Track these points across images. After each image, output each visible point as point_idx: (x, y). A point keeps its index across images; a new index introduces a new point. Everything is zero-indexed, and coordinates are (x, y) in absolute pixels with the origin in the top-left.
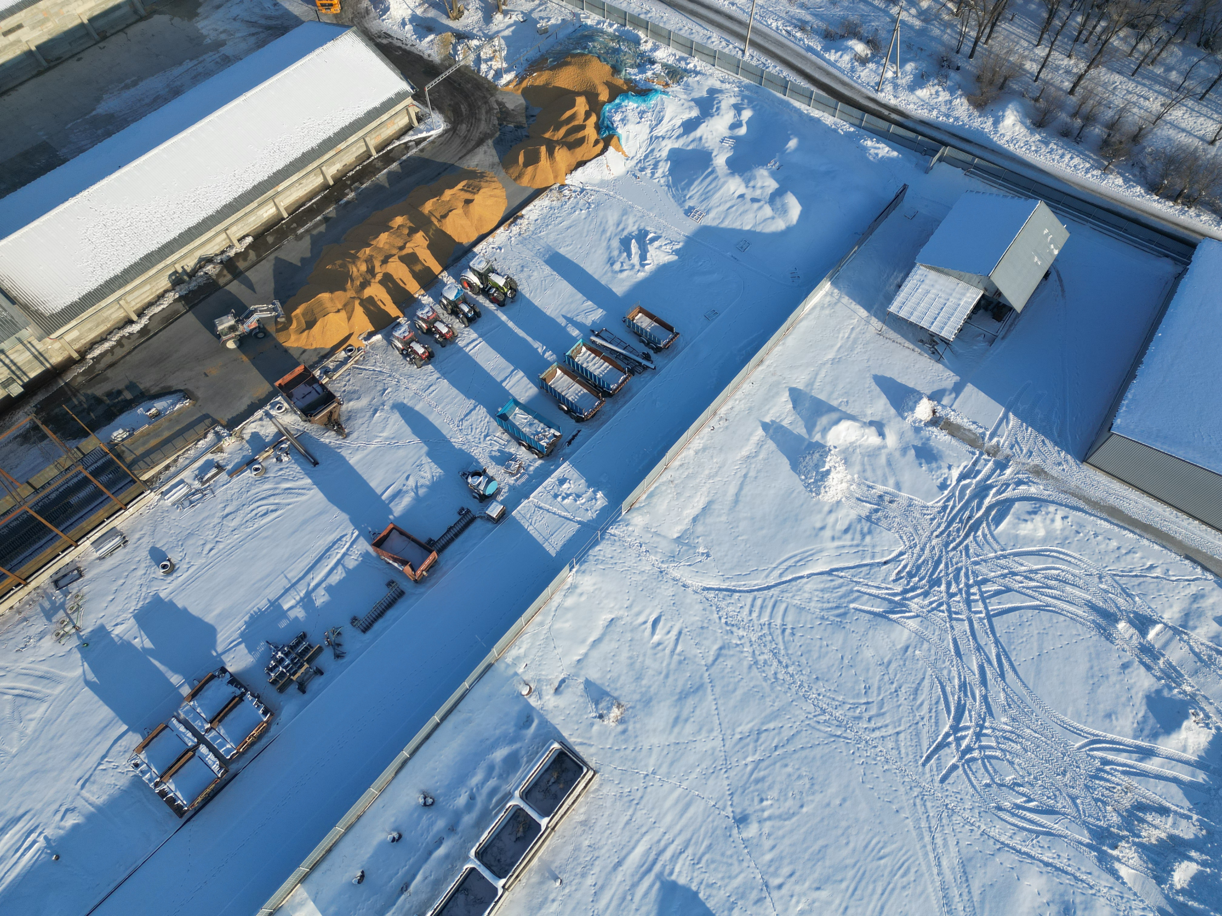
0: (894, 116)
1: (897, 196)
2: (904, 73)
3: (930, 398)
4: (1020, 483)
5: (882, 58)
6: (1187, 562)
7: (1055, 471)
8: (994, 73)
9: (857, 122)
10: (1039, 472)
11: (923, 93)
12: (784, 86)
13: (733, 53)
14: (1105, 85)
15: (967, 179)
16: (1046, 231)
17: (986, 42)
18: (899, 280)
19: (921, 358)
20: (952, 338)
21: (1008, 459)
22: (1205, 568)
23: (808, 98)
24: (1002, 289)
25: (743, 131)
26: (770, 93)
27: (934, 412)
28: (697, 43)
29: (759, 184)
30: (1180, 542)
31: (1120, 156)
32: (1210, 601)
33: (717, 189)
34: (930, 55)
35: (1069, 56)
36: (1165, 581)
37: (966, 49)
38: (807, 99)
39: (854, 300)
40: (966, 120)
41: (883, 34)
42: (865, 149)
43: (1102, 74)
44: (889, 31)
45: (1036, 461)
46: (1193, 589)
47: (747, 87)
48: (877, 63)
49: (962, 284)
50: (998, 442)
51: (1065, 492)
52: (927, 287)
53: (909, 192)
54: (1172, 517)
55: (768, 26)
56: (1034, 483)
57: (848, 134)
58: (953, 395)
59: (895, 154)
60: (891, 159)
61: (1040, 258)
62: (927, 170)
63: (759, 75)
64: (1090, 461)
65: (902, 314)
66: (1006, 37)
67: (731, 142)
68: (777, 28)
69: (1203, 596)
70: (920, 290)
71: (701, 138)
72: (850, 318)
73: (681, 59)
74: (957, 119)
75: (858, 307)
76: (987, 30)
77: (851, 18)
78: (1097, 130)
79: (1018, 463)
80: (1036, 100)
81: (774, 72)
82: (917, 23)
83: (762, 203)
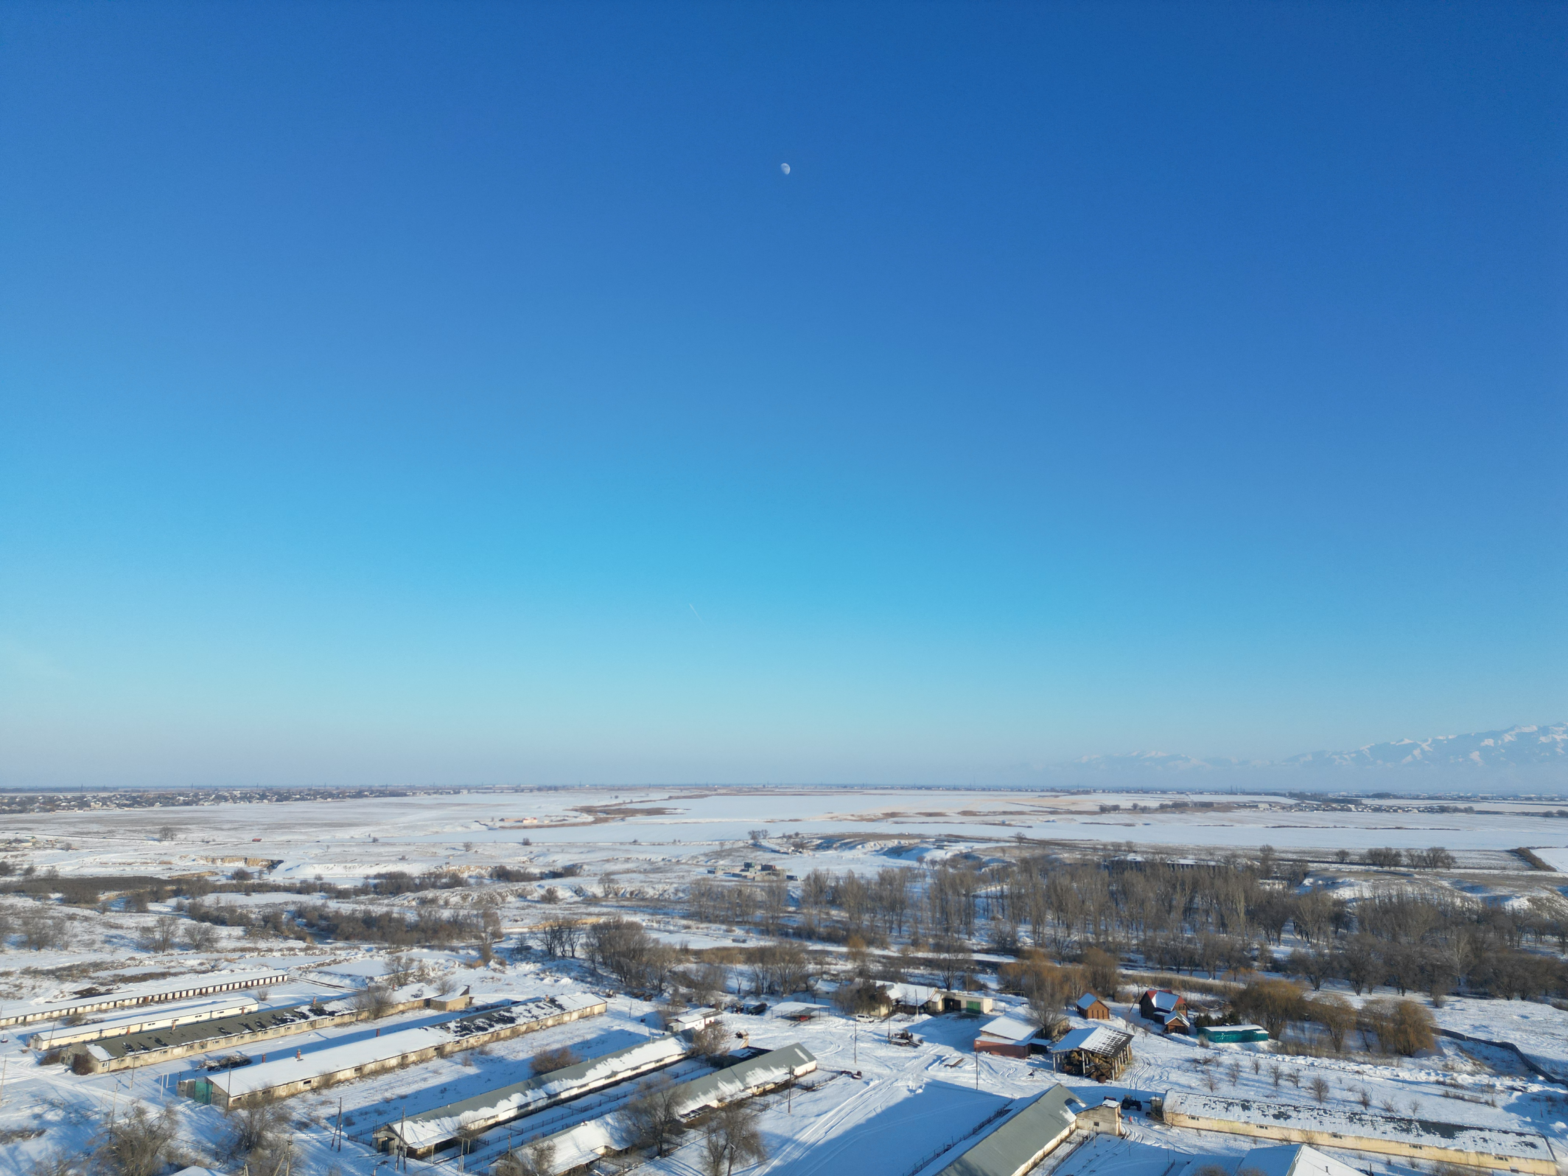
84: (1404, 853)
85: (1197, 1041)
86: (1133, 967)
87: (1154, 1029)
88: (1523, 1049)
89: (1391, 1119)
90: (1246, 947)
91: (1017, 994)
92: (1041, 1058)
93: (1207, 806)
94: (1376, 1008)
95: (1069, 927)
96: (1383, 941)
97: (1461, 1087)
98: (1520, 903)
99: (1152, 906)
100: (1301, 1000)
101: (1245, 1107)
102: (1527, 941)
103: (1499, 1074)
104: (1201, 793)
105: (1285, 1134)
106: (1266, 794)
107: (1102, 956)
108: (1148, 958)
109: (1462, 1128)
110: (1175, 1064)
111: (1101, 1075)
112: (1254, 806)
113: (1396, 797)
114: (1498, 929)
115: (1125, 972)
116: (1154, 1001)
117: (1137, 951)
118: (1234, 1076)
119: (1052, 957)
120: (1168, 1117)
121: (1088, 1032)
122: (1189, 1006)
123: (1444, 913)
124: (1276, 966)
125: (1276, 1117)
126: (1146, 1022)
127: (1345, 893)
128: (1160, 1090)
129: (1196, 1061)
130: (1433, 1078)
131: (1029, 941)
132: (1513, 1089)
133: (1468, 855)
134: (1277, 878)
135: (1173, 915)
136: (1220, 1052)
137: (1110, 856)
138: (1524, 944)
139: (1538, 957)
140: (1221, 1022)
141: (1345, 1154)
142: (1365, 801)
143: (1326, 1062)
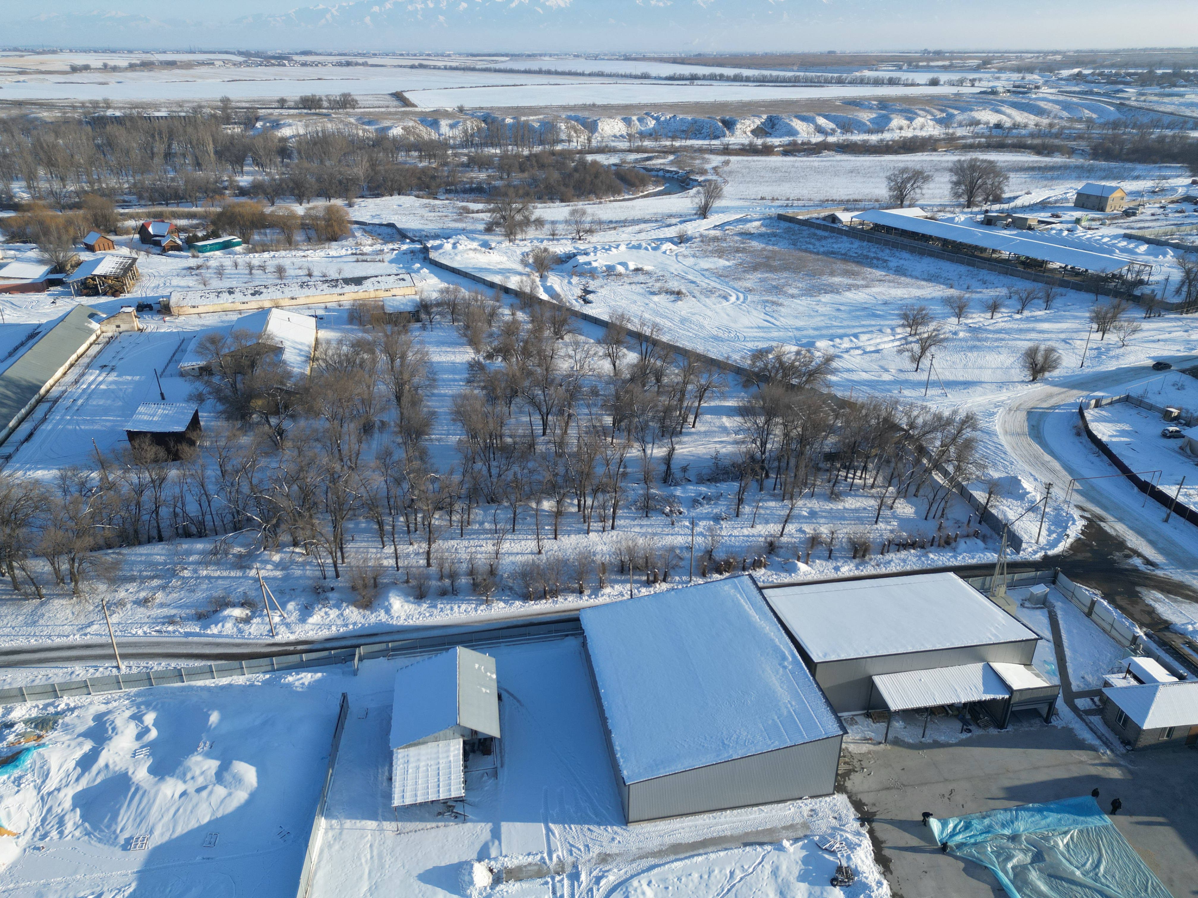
0: (299, 648)
1: (342, 707)
2: (290, 613)
3: (480, 860)
4: (598, 880)
5: (262, 611)
6: (748, 849)
7: (614, 848)
8: (363, 579)
9: (269, 668)
10: (604, 858)
11: (315, 618)
12: (179, 675)
13: (107, 673)
14: (448, 550)
15: (392, 662)
16: (477, 666)
17: (343, 562)
18: (387, 774)
19: (448, 829)
20: (462, 793)
21: (575, 866)
22: (761, 844)
23: (210, 672)
24: (474, 728)
25: (154, 734)
26: (166, 688)
27: (491, 870)
28: (59, 684)
29: (198, 772)
30: (732, 836)
31: (490, 588)
32: (784, 868)
33: (150, 805)
34: (304, 590)
35: (411, 544)
36: (748, 878)
37: (330, 572)
38: (209, 675)
39: (357, 818)
40: (363, 621)
41: (252, 594)
42: (289, 685)
43: (440, 545)
44: (256, 590)
45: (596, 850)
46: (768, 869)
47: (137, 695)
48: (259, 616)
49: (441, 743)
50: (558, 857)
51: (634, 860)
52: (414, 765)
53: (350, 698)
54: (713, 821)
55: (134, 635)
56: (607, 871)
57: (265, 682)
58: (497, 842)
59: (319, 675)
60: (318, 681)
61: (486, 687)
62: (355, 673)
63: (148, 678)
64: (631, 819)
65: (408, 801)
66: (356, 553)
67: (145, 751)
68: (145, 633)
69: (777, 868)
70: (410, 771)
71: (107, 766)
72: (362, 837)
73: (45, 707)
74: (355, 624)
75: (364, 822)
76: (339, 554)
77: (215, 594)
78: (464, 580)
79: (584, 864)
80: (407, 582)
81: (160, 668)
82: (278, 574)
83: (210, 788)
84: (324, 98)
85: (190, 254)
86: (128, 207)
87: (154, 251)
88: (399, 225)
89: (327, 281)
90: (218, 180)
91: (25, 242)
92: (59, 288)
93: (171, 64)
94: (312, 212)
95: (62, 179)
96: (314, 165)
97: (366, 254)
98: (397, 131)
99: (136, 154)
100: (262, 214)
101: (230, 293)
102: (402, 157)
103: (386, 243)
104: (165, 52)
105: (260, 304)
106: (220, 53)
107: (99, 201)
108: (140, 197)
109: (366, 278)
110: (175, 273)
111: (115, 292)
112: (211, 64)
113: (316, 54)
114: (385, 150)
115: (122, 211)
116: (150, 230)
117: (130, 193)
118: (220, 274)
119: (51, 207)
120: (174, 310)
121: (98, 262)
122: (179, 230)
123: (352, 142)
124: (243, 192)
125: (253, 294)
126: (146, 246)
127: (286, 132)
128: (166, 293)
129: (191, 268)
130: (350, 252)
131: (25, 195)
132: (394, 250)
133: (366, 98)
134: (235, 123)
135: (156, 160)
136: (208, 259)
137: (90, 113)
138: (400, 159)
139: (407, 166)
140: (206, 238)
141: (298, 309)
142: (295, 58)
143: (283, 253)
